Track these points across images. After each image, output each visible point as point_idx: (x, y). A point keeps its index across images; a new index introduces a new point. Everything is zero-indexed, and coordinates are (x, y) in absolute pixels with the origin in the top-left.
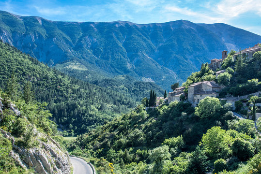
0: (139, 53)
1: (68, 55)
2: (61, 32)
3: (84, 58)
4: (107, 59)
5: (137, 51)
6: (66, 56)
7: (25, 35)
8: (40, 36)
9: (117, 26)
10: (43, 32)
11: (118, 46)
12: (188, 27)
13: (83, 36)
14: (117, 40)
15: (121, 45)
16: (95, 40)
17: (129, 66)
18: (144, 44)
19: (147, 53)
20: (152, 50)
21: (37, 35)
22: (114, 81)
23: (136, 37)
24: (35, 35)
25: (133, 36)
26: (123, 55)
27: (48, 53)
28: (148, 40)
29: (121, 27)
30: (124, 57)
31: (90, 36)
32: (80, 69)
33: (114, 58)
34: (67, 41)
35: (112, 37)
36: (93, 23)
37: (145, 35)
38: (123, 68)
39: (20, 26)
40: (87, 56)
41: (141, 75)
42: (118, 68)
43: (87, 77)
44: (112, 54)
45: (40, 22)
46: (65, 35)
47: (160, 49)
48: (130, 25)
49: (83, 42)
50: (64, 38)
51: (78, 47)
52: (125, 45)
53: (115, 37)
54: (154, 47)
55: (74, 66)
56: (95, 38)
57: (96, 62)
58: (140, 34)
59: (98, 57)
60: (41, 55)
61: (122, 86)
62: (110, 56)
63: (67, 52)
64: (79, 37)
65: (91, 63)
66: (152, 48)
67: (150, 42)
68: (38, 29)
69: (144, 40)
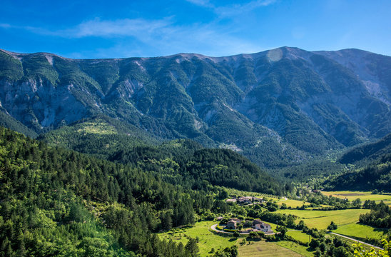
0: (215, 104)
1: (92, 111)
2: (83, 75)
3: (119, 115)
4: (161, 114)
5: (212, 100)
6: (89, 114)
7: (20, 82)
8: (47, 83)
9: (178, 61)
10: (53, 77)
11: (178, 93)
12: (296, 57)
13: (122, 79)
14: (177, 84)
15: (183, 91)
16: (141, 85)
17: (197, 125)
18: (224, 88)
19: (229, 102)
20: (237, 98)
21: (41, 81)
22: (153, 150)
23: (210, 77)
24: (38, 80)
25: (205, 75)
26: (187, 107)
27: (59, 111)
28: (230, 81)
29: (184, 64)
30: (190, 110)
31: (132, 79)
32: (104, 132)
33: (171, 114)
34: (93, 90)
35: (169, 79)
36: (138, 59)
37: (224, 73)
38: (186, 128)
39: (14, 68)
40: (125, 112)
41: (218, 139)
42: (177, 130)
43: (108, 146)
44: (170, 106)
45: (50, 61)
46: (90, 80)
47: (250, 94)
48: (200, 58)
49: (119, 89)
50: (87, 84)
51: (111, 98)
52: (191, 90)
53: (174, 79)
54: (240, 91)
55: (92, 129)
56: (141, 81)
57: (141, 121)
58: (217, 72)
59: (144, 113)
60: (46, 113)
61: (167, 159)
62: (166, 111)
63: (91, 107)
64: (114, 82)
65: (132, 123)
66: (237, 95)
67: (233, 83)
68: (44, 72)
69: (224, 82)
